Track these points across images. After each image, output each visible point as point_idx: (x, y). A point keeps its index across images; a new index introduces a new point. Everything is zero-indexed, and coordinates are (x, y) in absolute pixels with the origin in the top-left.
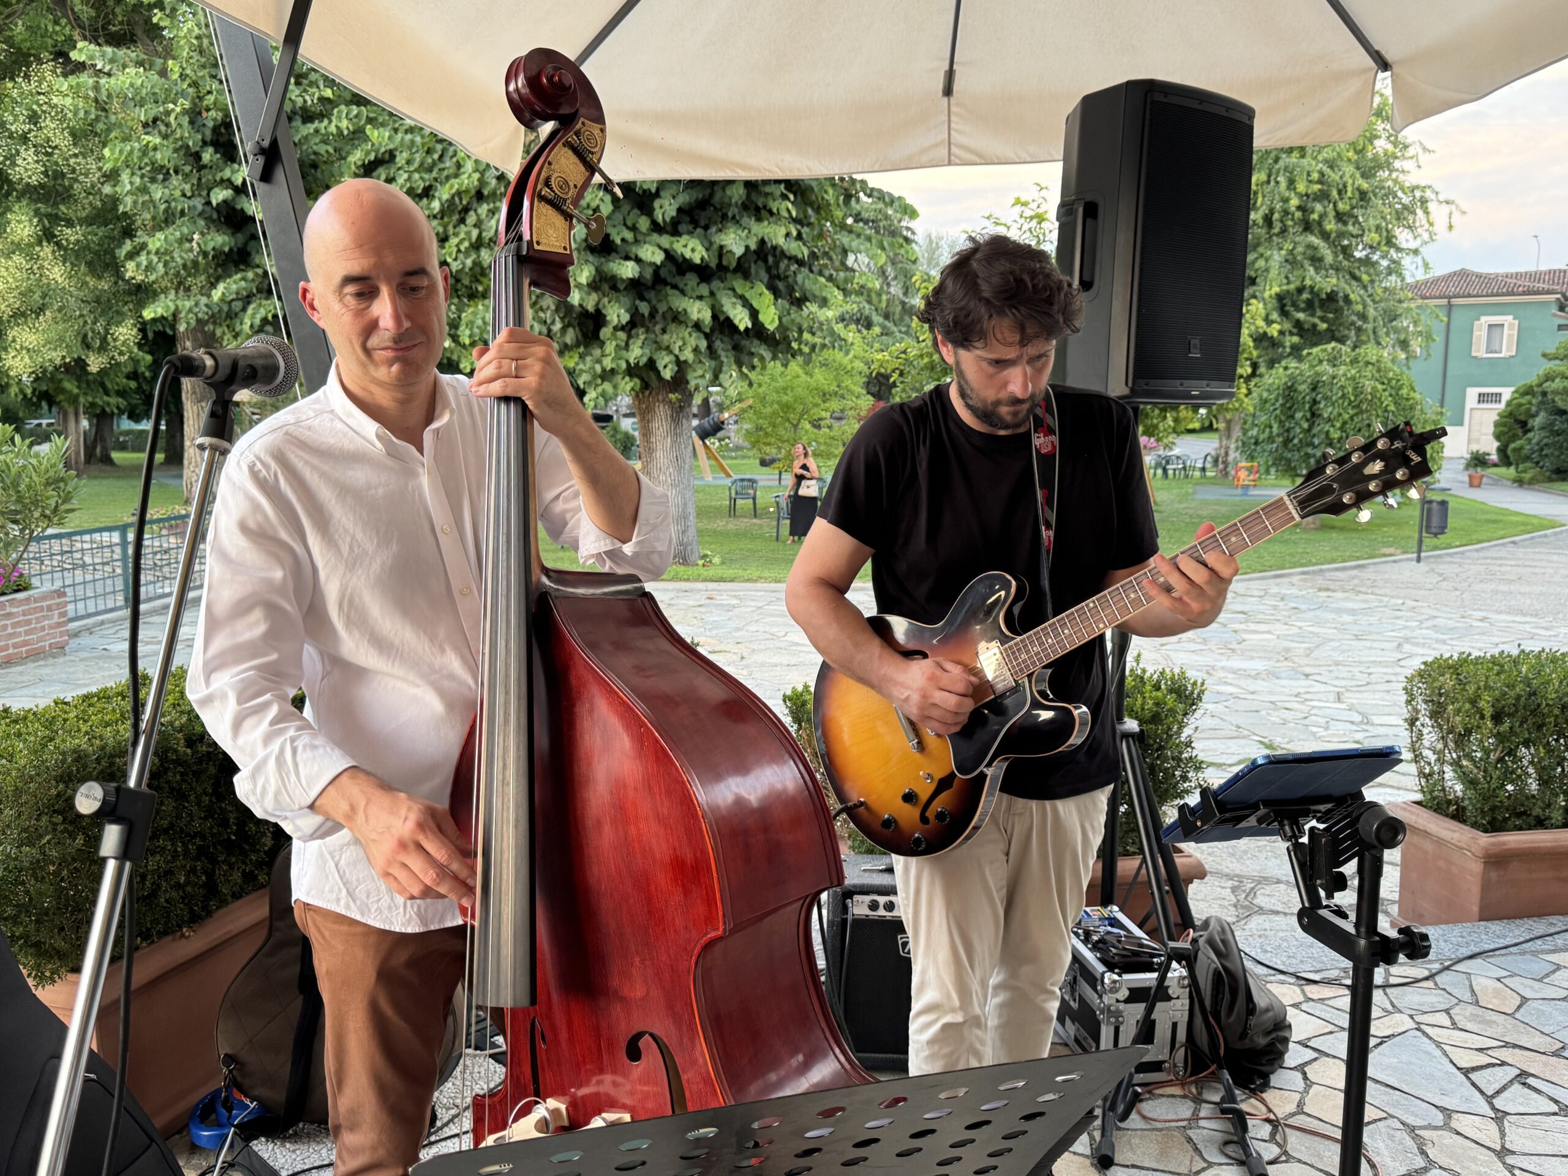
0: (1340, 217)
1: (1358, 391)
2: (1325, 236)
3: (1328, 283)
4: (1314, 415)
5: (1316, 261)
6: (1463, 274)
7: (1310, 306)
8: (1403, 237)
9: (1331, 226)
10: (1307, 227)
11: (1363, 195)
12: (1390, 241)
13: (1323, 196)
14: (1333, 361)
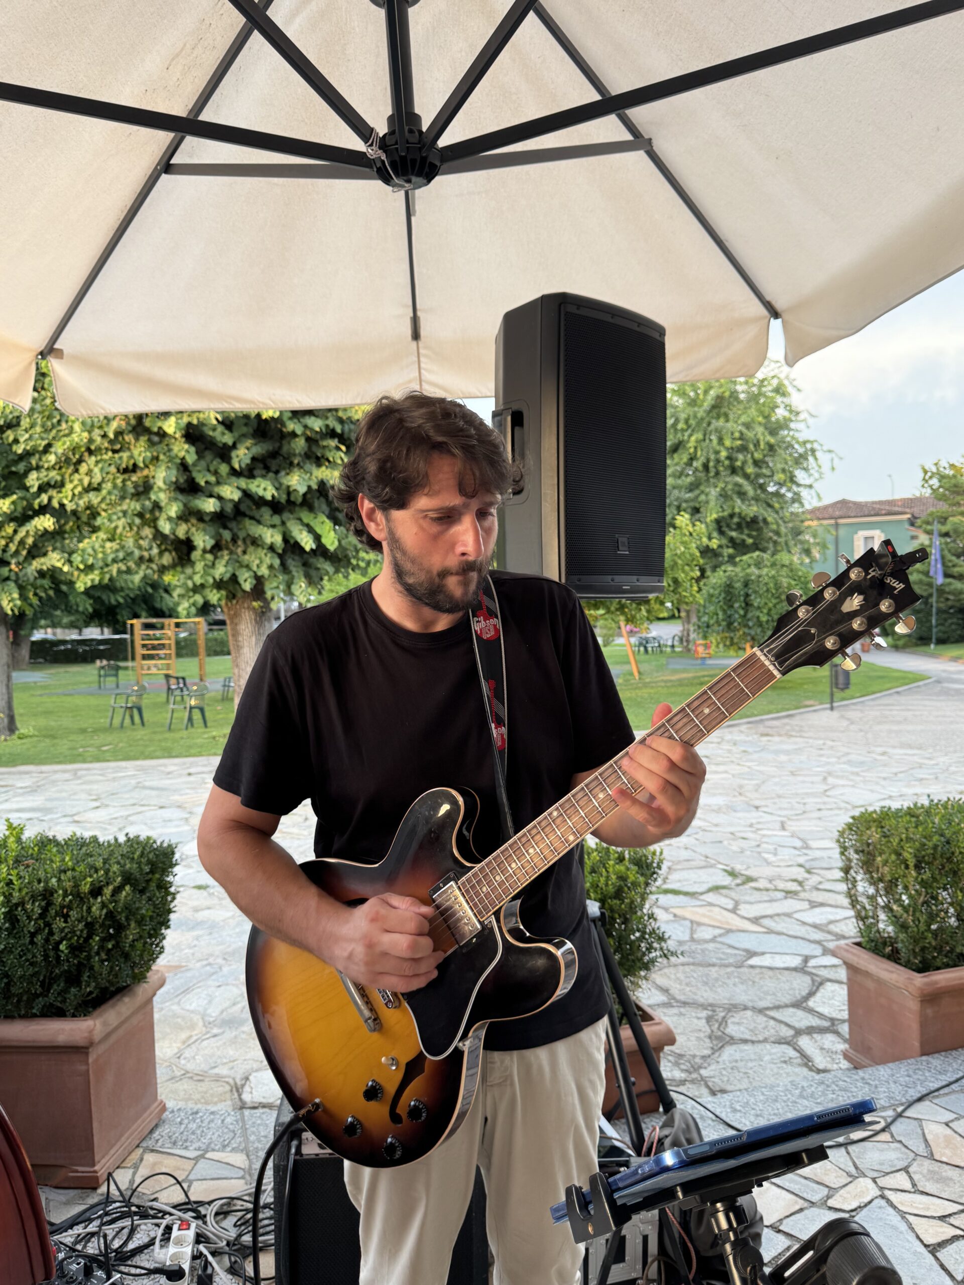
0: (756, 463)
1: (778, 586)
2: (747, 476)
3: (752, 510)
4: (748, 605)
5: (742, 494)
6: (844, 503)
7: (739, 527)
8: (800, 476)
9: (750, 470)
10: (734, 471)
11: (771, 447)
12: (792, 479)
13: (743, 449)
14: (758, 564)
